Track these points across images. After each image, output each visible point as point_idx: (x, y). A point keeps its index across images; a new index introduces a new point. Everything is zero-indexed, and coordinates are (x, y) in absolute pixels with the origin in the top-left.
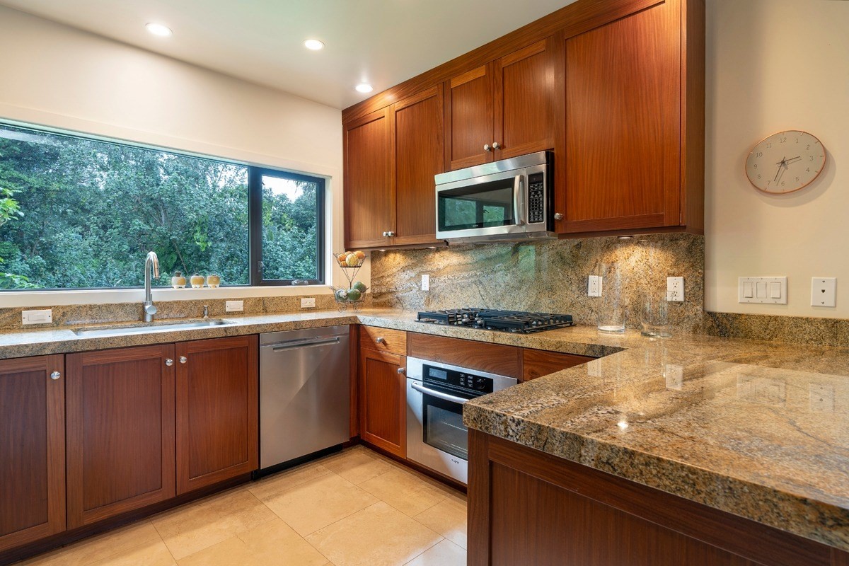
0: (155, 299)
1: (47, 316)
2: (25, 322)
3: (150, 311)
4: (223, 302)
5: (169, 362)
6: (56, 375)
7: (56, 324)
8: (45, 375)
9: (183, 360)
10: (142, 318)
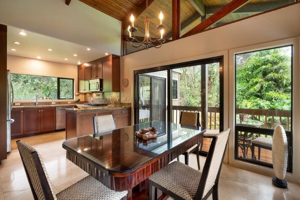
0: (38, 102)
1: (19, 104)
2: (16, 105)
3: (37, 103)
4: (51, 102)
5: (40, 111)
6: (22, 112)
7: (21, 105)
8: (21, 112)
9: (42, 111)
10: (36, 105)
